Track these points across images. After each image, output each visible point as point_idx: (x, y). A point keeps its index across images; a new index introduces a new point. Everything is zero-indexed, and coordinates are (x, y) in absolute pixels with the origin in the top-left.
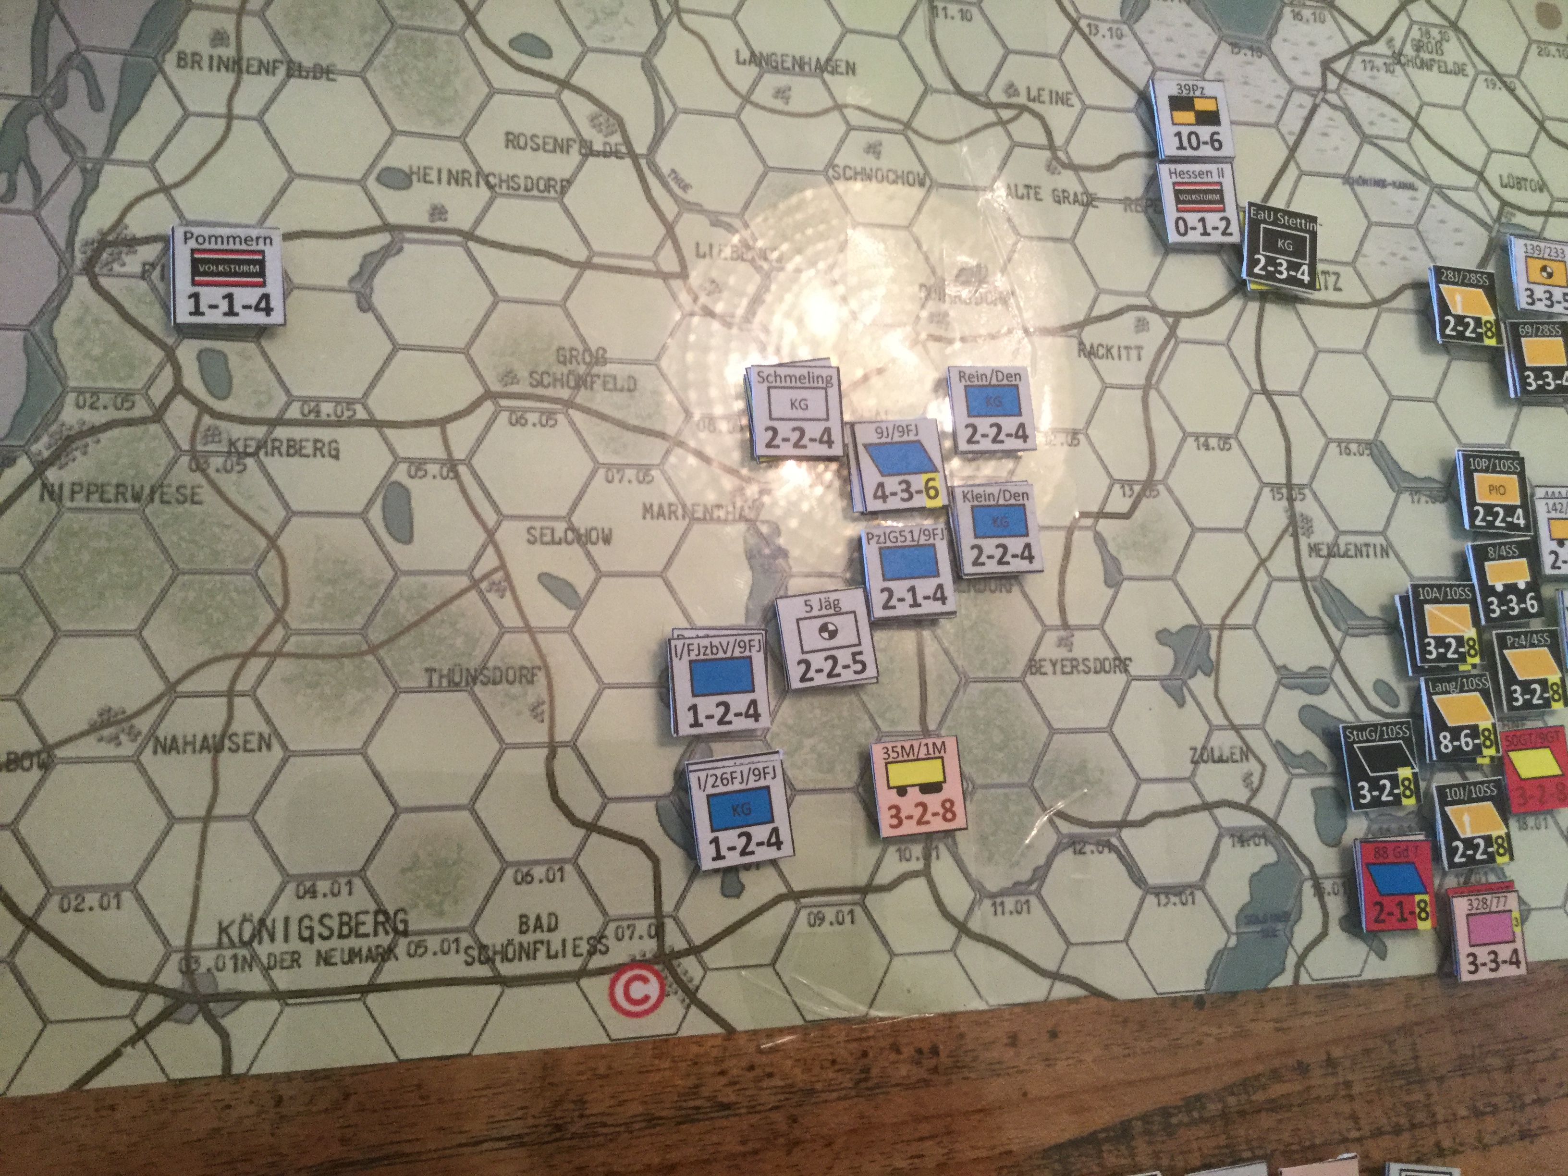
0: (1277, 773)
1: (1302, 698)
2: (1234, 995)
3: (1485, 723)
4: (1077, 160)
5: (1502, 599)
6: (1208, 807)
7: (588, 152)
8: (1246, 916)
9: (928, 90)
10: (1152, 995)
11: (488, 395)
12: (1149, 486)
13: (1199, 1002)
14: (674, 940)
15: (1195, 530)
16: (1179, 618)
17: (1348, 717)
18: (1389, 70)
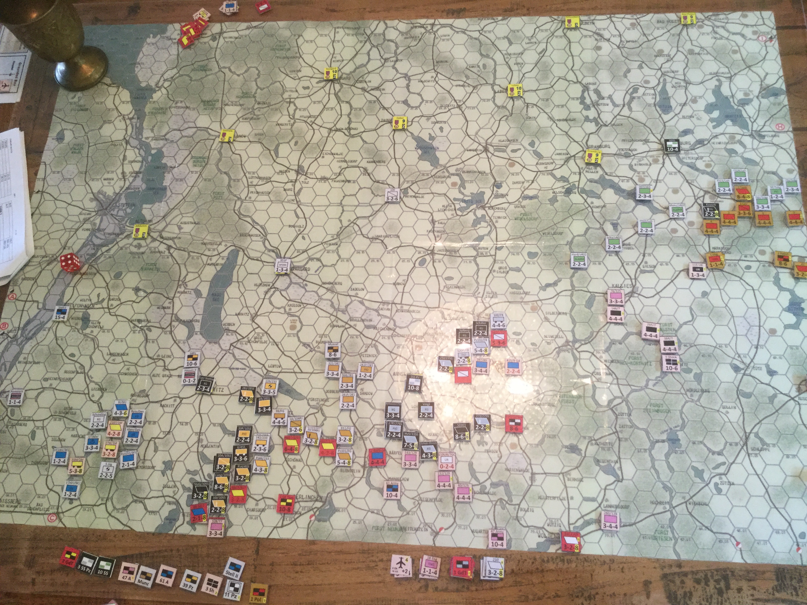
0: (181, 490)
1: (190, 476)
2: (160, 534)
3: (227, 483)
4: (170, 368)
5: (238, 457)
6: (164, 496)
7: (78, 373)
8: (166, 519)
9: (142, 357)
10: (142, 531)
11: (52, 415)
12: (169, 432)
13: (153, 534)
14: (60, 510)
15: (175, 441)
16: (168, 459)
17: (200, 481)
18: (246, 344)
